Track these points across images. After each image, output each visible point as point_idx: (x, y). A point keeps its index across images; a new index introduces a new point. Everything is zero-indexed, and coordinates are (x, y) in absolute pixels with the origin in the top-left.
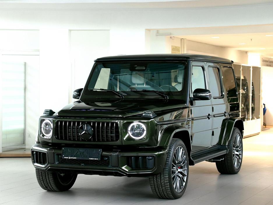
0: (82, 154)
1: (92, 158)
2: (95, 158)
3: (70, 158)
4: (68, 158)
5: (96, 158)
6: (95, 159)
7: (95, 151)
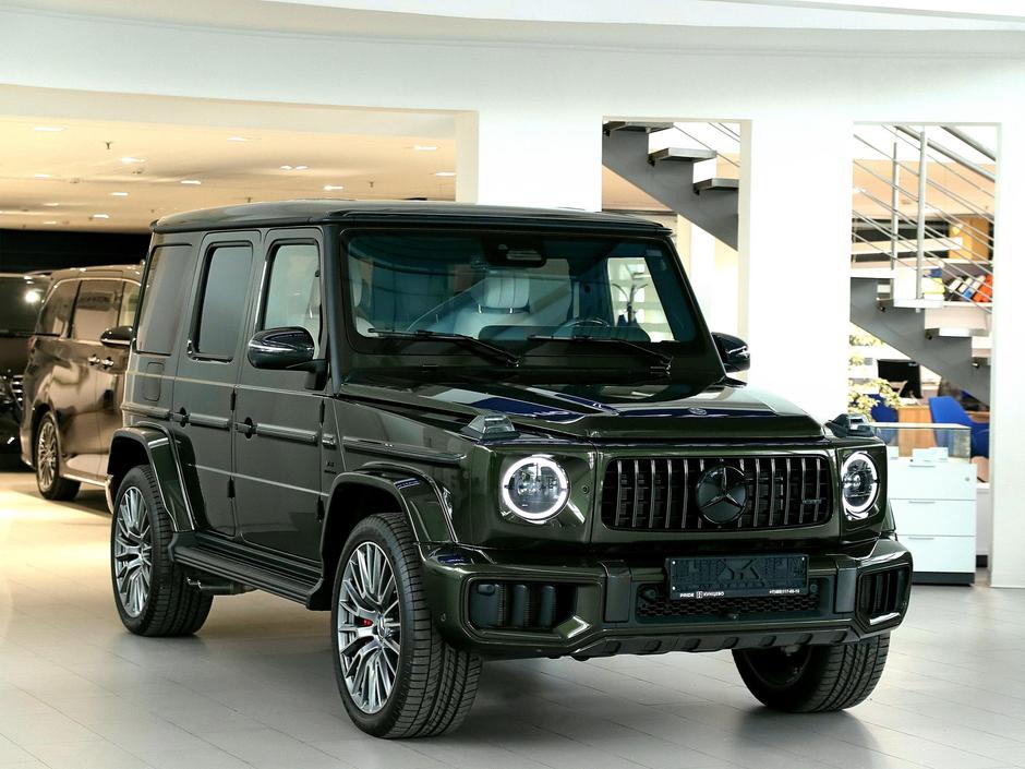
0: (737, 576)
1: (778, 588)
2: (789, 588)
3: (700, 595)
4: (692, 595)
5: (794, 588)
6: (792, 591)
7: (784, 562)
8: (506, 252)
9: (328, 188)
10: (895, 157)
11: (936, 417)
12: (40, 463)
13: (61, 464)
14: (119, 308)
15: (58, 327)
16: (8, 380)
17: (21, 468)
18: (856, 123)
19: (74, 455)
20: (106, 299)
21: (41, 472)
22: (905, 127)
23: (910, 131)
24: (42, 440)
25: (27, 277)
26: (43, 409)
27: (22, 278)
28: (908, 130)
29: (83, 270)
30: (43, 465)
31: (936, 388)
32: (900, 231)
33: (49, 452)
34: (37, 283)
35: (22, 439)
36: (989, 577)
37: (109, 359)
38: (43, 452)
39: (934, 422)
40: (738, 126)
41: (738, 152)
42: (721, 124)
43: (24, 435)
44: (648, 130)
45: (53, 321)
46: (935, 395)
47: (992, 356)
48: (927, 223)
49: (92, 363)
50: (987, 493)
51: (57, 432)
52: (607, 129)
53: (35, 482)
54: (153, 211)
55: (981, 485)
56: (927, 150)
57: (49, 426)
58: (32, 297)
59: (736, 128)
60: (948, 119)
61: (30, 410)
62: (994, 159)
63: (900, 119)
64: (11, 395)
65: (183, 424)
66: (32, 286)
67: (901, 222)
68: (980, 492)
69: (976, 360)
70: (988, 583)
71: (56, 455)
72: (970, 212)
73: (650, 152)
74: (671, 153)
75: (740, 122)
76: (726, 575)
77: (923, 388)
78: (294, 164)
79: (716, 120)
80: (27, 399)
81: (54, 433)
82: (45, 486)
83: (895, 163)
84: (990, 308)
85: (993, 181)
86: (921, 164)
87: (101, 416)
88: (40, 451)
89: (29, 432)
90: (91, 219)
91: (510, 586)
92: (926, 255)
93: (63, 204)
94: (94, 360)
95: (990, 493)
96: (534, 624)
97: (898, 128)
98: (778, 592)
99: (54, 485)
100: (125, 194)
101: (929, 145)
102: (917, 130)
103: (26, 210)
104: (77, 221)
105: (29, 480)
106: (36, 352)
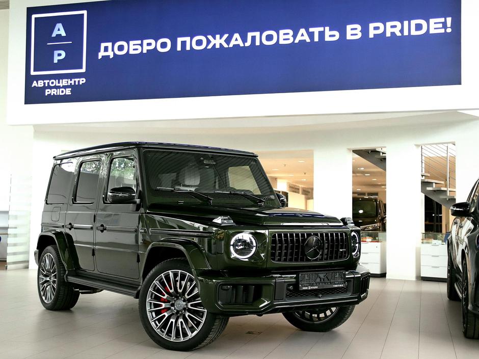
0: (322, 280)
1: (336, 284)
2: (339, 284)
3: (310, 288)
4: (307, 288)
5: (341, 284)
6: (340, 286)
7: (338, 274)
8: (203, 160)
65: (70, 229)
76: (318, 280)
91: (235, 286)
96: (246, 302)
98: (336, 286)
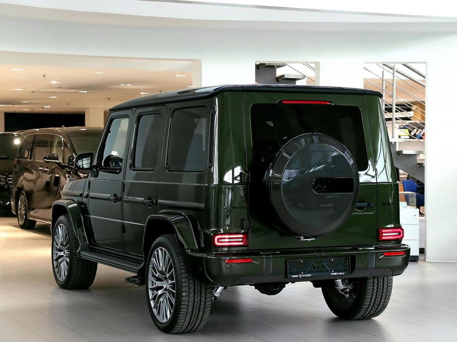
9: (142, 93)
10: (383, 77)
11: (406, 189)
12: (19, 213)
13: (28, 214)
14: (51, 146)
15: (26, 154)
16: (6, 178)
17: (11, 215)
18: (365, 63)
19: (33, 210)
20: (46, 142)
21: (19, 216)
22: (387, 64)
23: (389, 66)
24: (20, 203)
25: (15, 133)
26: (20, 190)
27: (13, 134)
28: (388, 65)
29: (37, 130)
30: (20, 214)
31: (406, 176)
32: (386, 109)
33: (23, 208)
34: (19, 136)
35: (12, 203)
36: (425, 257)
37: (47, 168)
38: (20, 209)
39: (405, 191)
40: (314, 64)
41: (314, 76)
42: (307, 64)
43: (12, 201)
44: (276, 67)
45: (25, 152)
46: (406, 179)
47: (425, 162)
48: (396, 105)
49: (40, 170)
50: (423, 221)
51: (26, 200)
52: (258, 67)
53: (17, 221)
54: (69, 104)
55: (421, 218)
56: (396, 74)
57: (22, 197)
58: (17, 142)
59: (313, 65)
60: (404, 61)
61: (15, 190)
62: (424, 77)
63: (385, 61)
64: (7, 183)
66: (17, 137)
67: (386, 105)
68: (420, 221)
69: (419, 164)
70: (424, 260)
71: (25, 210)
72: (415, 101)
73: (277, 76)
74: (286, 77)
75: (315, 63)
77: (401, 176)
78: (126, 83)
79: (305, 62)
80: (14, 186)
81: (25, 200)
82: (21, 223)
83: (383, 80)
84: (424, 141)
85: (424, 86)
86: (393, 79)
87: (44, 192)
88: (19, 208)
89: (14, 200)
90: (43, 108)
92: (397, 119)
93: (29, 102)
94: (41, 168)
95: (425, 221)
97: (384, 65)
99: (25, 222)
100: (56, 97)
101: (397, 71)
102: (392, 65)
103: (14, 105)
104: (37, 109)
105: (15, 221)
106: (17, 166)
